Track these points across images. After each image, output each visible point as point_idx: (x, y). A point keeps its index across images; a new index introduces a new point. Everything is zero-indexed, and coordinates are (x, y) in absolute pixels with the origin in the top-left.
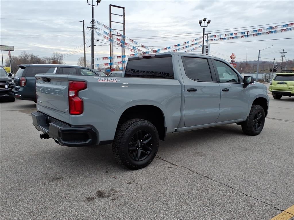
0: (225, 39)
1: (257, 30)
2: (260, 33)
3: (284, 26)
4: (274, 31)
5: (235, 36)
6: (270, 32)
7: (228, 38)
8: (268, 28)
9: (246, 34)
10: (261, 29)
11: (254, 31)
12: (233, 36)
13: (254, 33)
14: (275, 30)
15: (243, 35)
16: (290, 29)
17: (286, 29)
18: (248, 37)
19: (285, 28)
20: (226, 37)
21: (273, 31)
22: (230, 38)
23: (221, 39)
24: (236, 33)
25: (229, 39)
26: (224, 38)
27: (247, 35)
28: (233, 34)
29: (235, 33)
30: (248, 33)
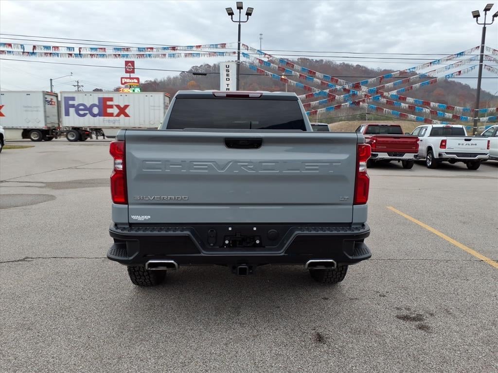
0: (33, 53)
1: (97, 48)
2: (104, 55)
3: (139, 49)
4: (126, 55)
5: (54, 52)
6: (120, 55)
7: (41, 54)
8: (115, 49)
9: (77, 51)
10: (104, 47)
11: (92, 49)
12: (51, 52)
13: (92, 53)
14: (127, 53)
15: (70, 53)
16: (150, 55)
17: (143, 55)
18: (81, 57)
19: (142, 53)
20: (35, 51)
21: (124, 55)
22: (46, 53)
23: (23, 52)
24: (58, 47)
25: (43, 54)
26: (32, 51)
27: (80, 54)
28: (50, 47)
29: (55, 47)
30: (80, 51)
